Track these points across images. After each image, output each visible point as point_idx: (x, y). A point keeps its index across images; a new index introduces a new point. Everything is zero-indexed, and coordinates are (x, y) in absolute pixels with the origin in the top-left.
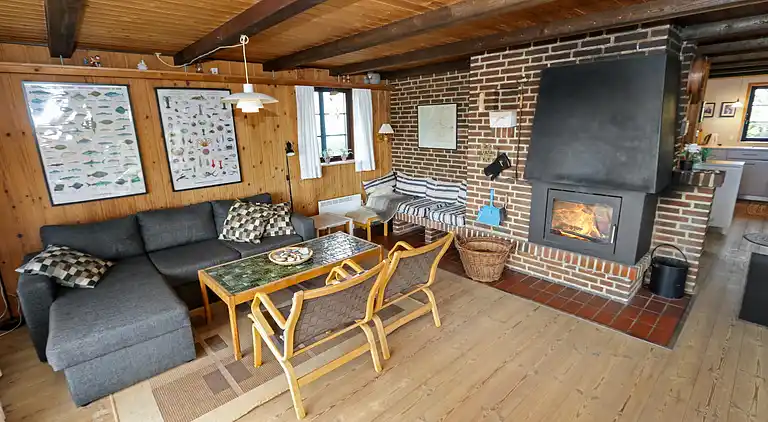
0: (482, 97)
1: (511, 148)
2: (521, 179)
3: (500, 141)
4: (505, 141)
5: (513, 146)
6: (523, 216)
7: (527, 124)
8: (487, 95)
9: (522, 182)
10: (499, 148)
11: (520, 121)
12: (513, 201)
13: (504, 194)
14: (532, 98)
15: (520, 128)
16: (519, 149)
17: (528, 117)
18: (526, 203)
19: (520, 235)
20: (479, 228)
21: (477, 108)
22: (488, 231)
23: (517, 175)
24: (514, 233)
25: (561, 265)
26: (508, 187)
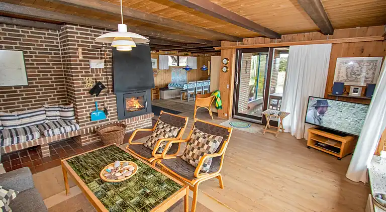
0: (80, 50)
1: (102, 79)
2: (110, 92)
3: (95, 75)
4: (99, 75)
5: (104, 77)
6: (114, 110)
7: (109, 66)
8: (83, 50)
9: (110, 94)
10: (96, 79)
11: (105, 65)
12: (108, 104)
13: (102, 102)
14: (109, 55)
15: (106, 68)
16: (107, 78)
17: (109, 64)
18: (114, 103)
19: (113, 119)
20: (90, 126)
21: (78, 57)
22: (96, 124)
23: (108, 91)
24: (111, 120)
25: (132, 124)
26: (104, 98)
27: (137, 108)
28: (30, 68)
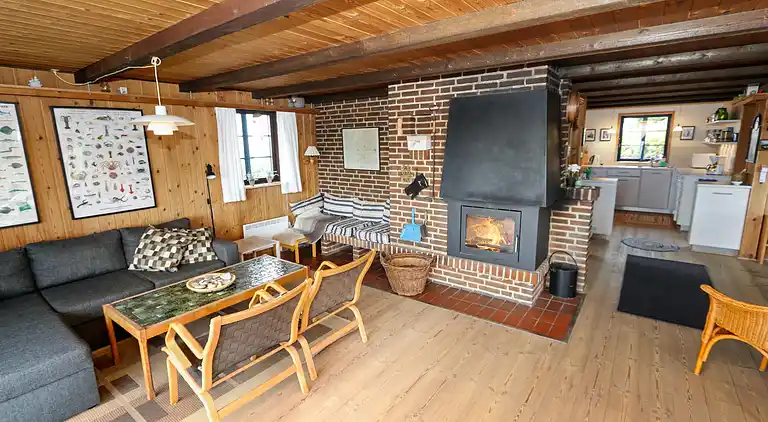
0: (400, 122)
1: (427, 169)
2: (438, 197)
3: (418, 163)
4: (422, 163)
5: (430, 167)
6: (441, 231)
7: (440, 147)
8: (404, 120)
9: (439, 200)
10: (417, 169)
11: (434, 144)
12: (432, 218)
13: (423, 211)
14: (442, 124)
15: (434, 151)
16: (434, 170)
17: (441, 141)
18: (443, 219)
19: (440, 249)
20: (403, 245)
21: (396, 132)
22: (411, 247)
23: (434, 194)
24: (435, 248)
25: (476, 275)
26: (426, 205)
27: (493, 243)
28: (384, 149)
